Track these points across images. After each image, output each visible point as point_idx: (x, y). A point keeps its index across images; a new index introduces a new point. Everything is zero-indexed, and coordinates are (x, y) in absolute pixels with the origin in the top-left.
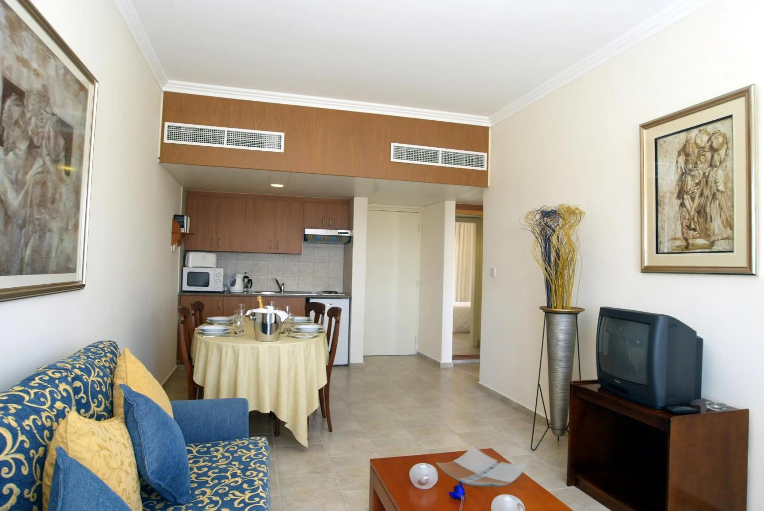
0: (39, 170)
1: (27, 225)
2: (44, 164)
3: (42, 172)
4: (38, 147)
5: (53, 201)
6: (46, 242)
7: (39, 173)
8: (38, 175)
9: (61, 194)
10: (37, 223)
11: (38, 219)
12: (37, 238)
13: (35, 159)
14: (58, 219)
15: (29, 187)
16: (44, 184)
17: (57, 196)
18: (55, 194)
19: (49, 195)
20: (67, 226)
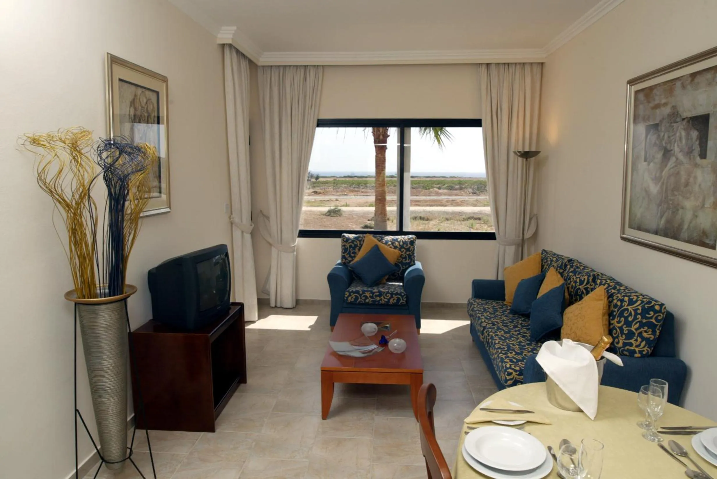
0: (674, 164)
1: (662, 204)
2: (677, 159)
3: (676, 166)
4: (672, 150)
5: (687, 185)
6: (678, 217)
7: (673, 167)
8: (672, 170)
9: (695, 178)
10: (671, 202)
11: (671, 200)
12: (670, 213)
13: (669, 159)
14: (692, 198)
15: (664, 180)
16: (678, 173)
17: (691, 180)
18: (689, 179)
19: (683, 180)
20: (704, 205)
